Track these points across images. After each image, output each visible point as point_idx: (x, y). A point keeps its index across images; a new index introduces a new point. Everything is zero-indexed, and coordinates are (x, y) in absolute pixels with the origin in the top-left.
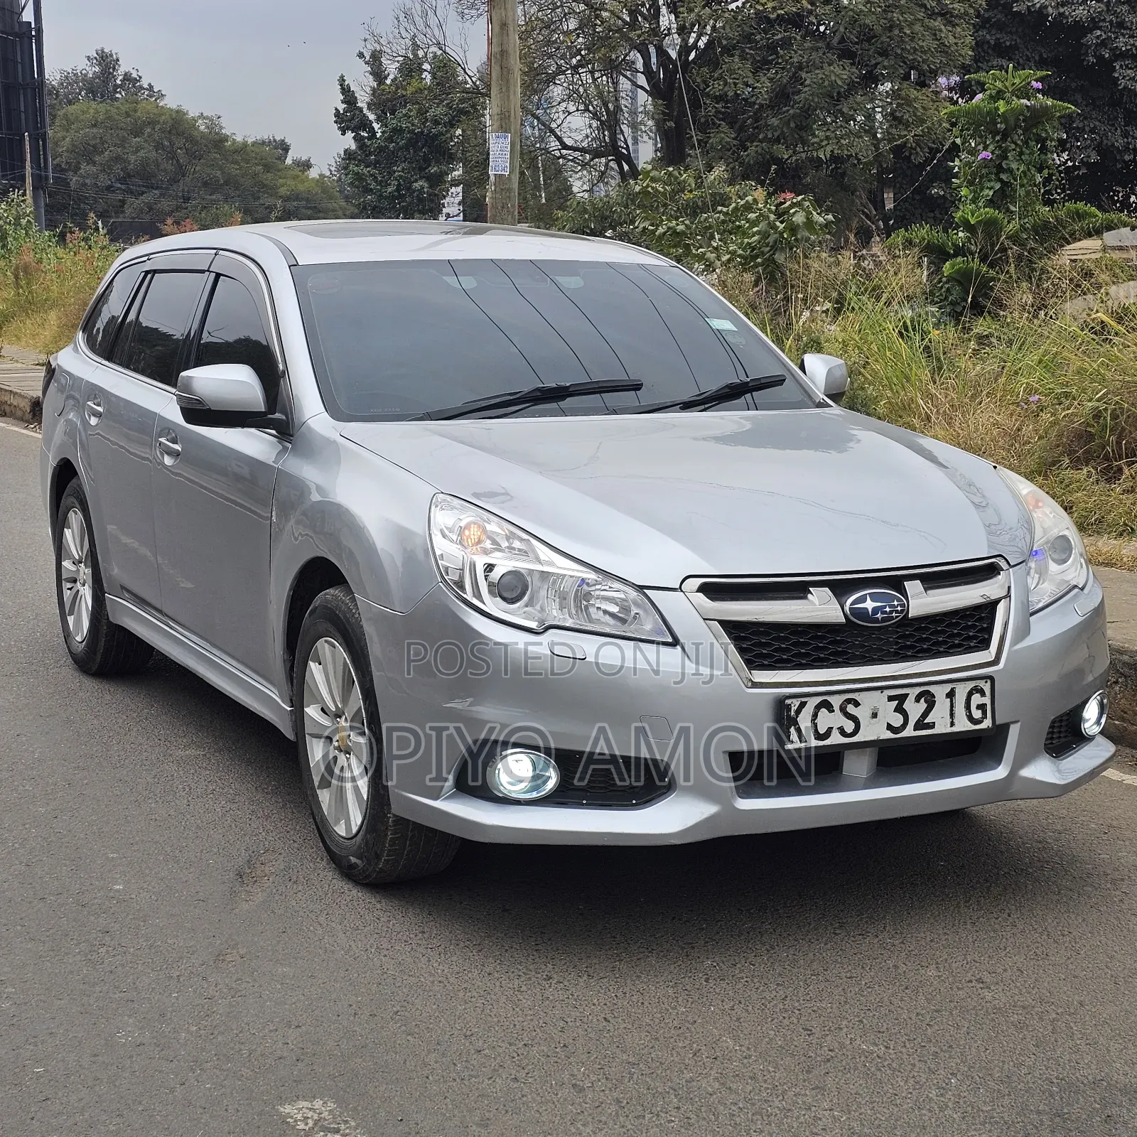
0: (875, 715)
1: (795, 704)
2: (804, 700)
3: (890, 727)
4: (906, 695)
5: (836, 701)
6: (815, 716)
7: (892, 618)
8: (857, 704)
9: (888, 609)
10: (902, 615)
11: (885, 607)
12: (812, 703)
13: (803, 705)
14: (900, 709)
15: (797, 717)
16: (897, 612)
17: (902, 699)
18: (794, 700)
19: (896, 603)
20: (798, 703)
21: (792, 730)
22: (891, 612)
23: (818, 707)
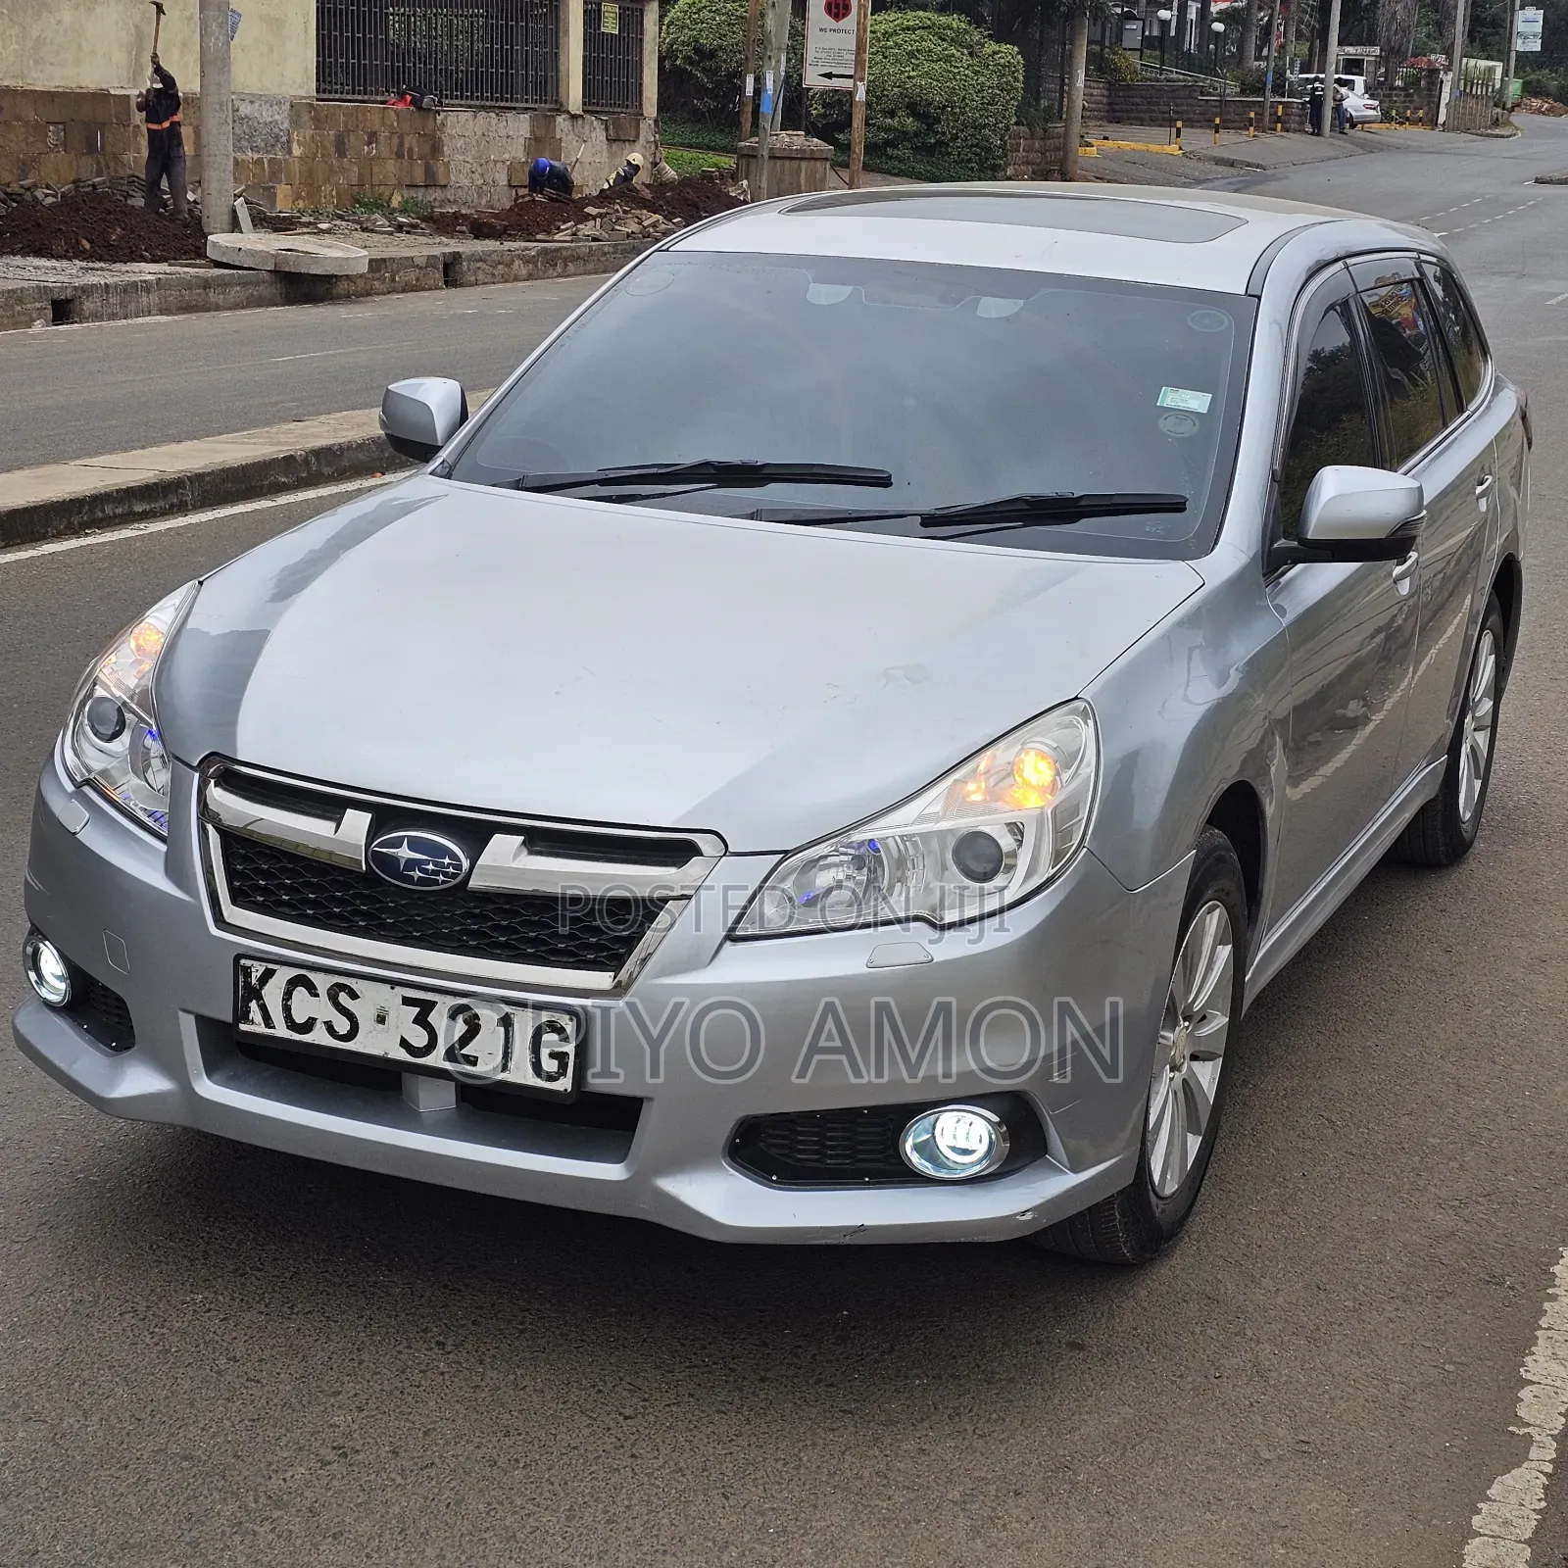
0: (381, 1019)
1: (258, 969)
2: (270, 966)
3: (404, 1043)
4: (433, 1004)
5: (322, 982)
6: (288, 995)
7: (436, 882)
8: (354, 995)
9: (431, 867)
10: (454, 882)
11: (427, 862)
12: (284, 975)
13: (268, 975)
14: (421, 1020)
15: (261, 988)
16: (446, 874)
17: (427, 1007)
18: (256, 963)
19: (447, 861)
20: (262, 970)
21: (253, 1005)
22: (434, 872)
23: (293, 983)
